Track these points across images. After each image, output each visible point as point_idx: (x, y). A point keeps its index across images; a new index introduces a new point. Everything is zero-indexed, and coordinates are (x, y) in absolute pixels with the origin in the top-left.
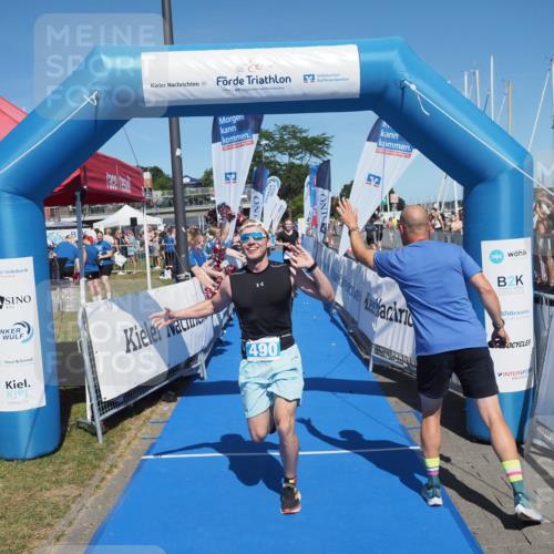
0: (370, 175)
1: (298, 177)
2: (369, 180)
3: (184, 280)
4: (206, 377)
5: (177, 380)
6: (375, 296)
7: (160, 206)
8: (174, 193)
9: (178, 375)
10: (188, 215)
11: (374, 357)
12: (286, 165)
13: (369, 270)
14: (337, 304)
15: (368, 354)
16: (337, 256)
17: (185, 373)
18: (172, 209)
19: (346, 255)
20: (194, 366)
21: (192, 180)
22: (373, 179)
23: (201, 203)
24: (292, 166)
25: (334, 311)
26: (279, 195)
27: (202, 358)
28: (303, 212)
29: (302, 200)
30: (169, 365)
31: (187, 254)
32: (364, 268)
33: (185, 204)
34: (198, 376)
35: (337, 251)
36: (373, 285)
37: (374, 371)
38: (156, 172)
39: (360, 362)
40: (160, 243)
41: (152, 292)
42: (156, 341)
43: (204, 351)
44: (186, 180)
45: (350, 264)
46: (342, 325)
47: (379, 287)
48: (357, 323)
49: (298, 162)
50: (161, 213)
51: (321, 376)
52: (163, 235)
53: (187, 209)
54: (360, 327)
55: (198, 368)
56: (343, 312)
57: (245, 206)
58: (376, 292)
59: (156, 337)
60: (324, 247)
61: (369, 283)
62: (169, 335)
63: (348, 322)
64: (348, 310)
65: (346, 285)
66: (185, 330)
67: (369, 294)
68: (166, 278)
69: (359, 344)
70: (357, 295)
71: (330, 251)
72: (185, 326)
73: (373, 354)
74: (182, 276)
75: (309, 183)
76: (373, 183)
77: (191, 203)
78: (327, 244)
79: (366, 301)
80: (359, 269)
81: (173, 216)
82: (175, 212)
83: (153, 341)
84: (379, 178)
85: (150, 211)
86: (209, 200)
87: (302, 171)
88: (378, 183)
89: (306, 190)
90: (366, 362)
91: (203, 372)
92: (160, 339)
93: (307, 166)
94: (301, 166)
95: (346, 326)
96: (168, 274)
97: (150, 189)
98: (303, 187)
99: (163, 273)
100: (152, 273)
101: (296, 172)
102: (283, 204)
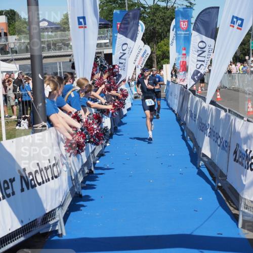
0: (233, 17)
1: (164, 20)
2: (233, 22)
3: (41, 131)
4: (64, 234)
5: (33, 237)
6: (245, 147)
7: (16, 52)
8: (31, 38)
9: (34, 232)
10: (45, 61)
11: (244, 212)
12: (150, 7)
13: (238, 120)
14: (204, 155)
15: (238, 209)
16: (204, 104)
17: (41, 229)
18: (28, 55)
19: (212, 103)
20: (51, 222)
21: (50, 23)
22: (237, 21)
23: (60, 49)
24: (156, 8)
25: (201, 163)
26: (143, 39)
27: (60, 214)
28: (168, 58)
29: (167, 45)
30: (22, 222)
31: (44, 103)
32: (232, 117)
33: (43, 49)
34: (55, 232)
35: (204, 99)
36: (243, 135)
37: (243, 227)
38: (12, 16)
39: (228, 217)
40: (15, 90)
41: (7, 144)
42: (8, 196)
43: (61, 206)
44: (44, 24)
45: (218, 113)
46: (210, 178)
47: (248, 138)
48: (226, 176)
49: (163, 4)
50: (16, 60)
51: (188, 232)
52: (19, 82)
53: (44, 55)
54: (229, 180)
55: (55, 224)
56: (211, 164)
57: (107, 51)
58: (245, 143)
59: (9, 191)
60: (191, 95)
61: (239, 133)
62: (22, 190)
63: (216, 174)
64: (216, 161)
65: (214, 136)
66: (40, 184)
67: (238, 145)
68: (22, 128)
69: (228, 198)
70: (225, 146)
71: (197, 99)
72: (40, 180)
73: (242, 208)
74: (39, 126)
75: (175, 27)
76: (236, 26)
77: (49, 48)
78: (194, 92)
79: (235, 152)
80: (228, 117)
81: (29, 62)
82: (32, 58)
83: (6, 196)
84: (242, 20)
85: (5, 57)
86: (68, 45)
87: (168, 13)
88: (241, 25)
89: (172, 34)
90: (235, 218)
91: (61, 229)
92: (13, 193)
93: (173, 8)
94: (166, 8)
95: (214, 179)
96: (25, 124)
97: (6, 34)
98: (169, 31)
99: (19, 123)
100: (7, 123)
101: (161, 14)
102: (148, 49)
